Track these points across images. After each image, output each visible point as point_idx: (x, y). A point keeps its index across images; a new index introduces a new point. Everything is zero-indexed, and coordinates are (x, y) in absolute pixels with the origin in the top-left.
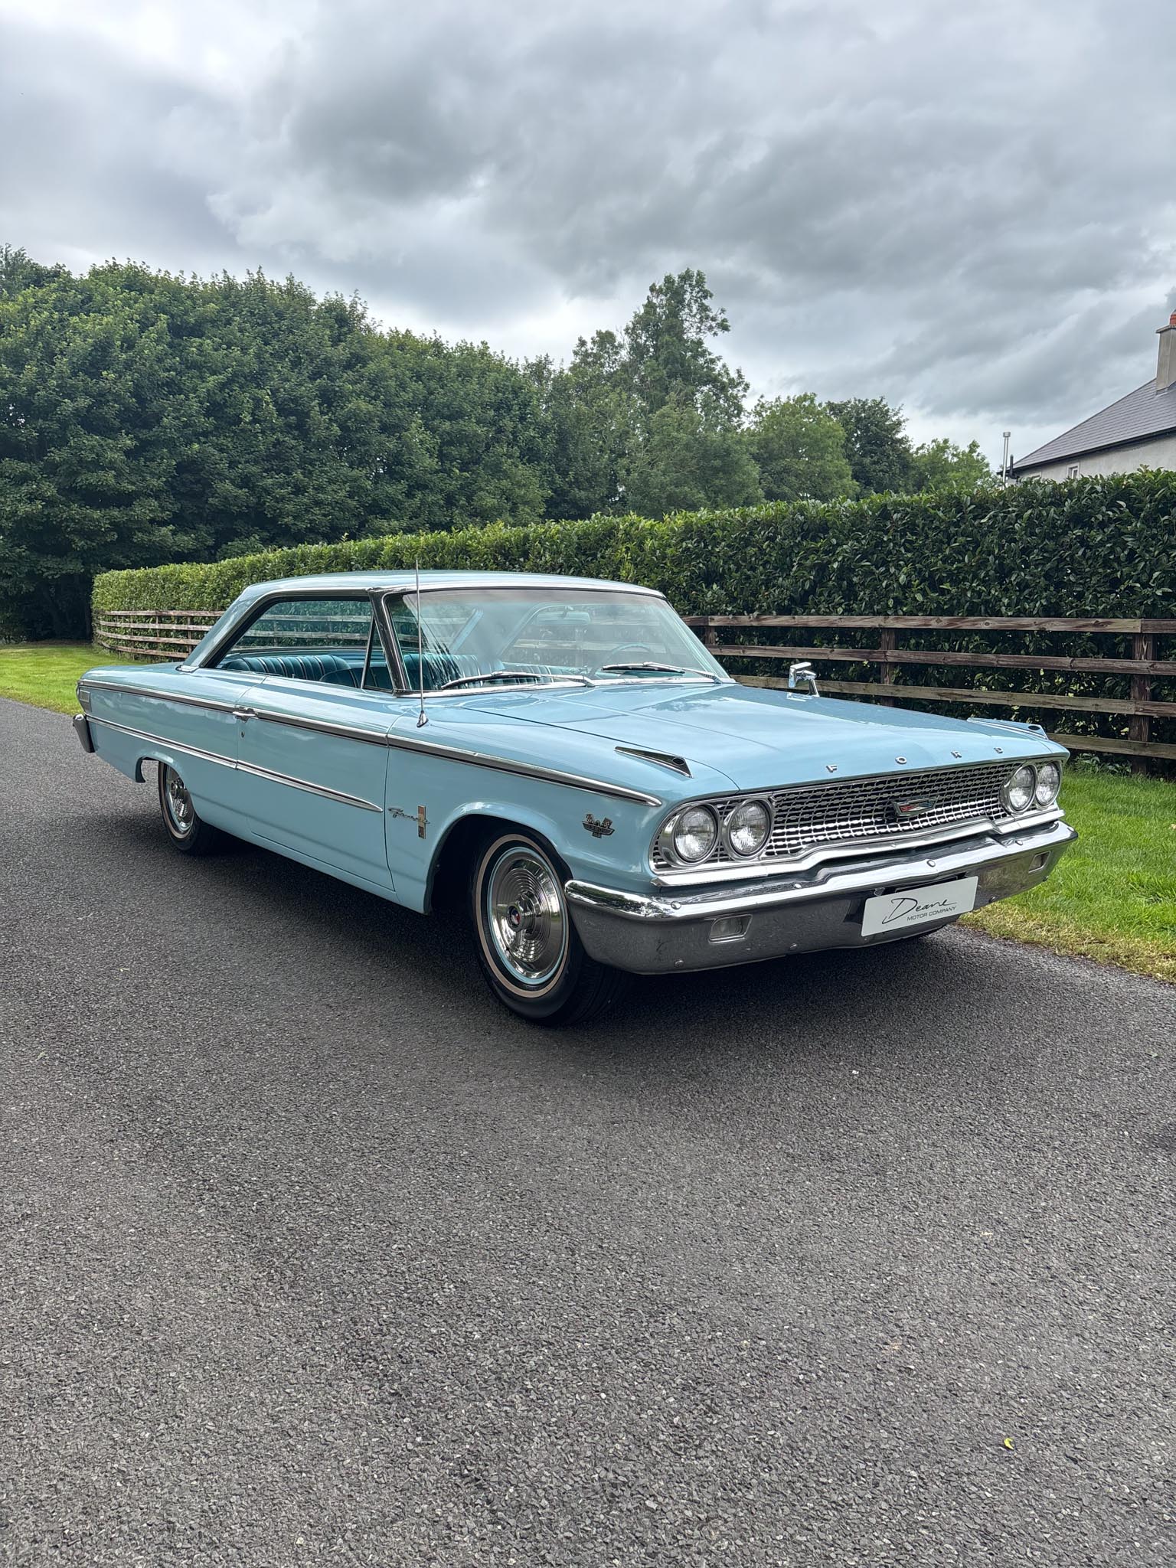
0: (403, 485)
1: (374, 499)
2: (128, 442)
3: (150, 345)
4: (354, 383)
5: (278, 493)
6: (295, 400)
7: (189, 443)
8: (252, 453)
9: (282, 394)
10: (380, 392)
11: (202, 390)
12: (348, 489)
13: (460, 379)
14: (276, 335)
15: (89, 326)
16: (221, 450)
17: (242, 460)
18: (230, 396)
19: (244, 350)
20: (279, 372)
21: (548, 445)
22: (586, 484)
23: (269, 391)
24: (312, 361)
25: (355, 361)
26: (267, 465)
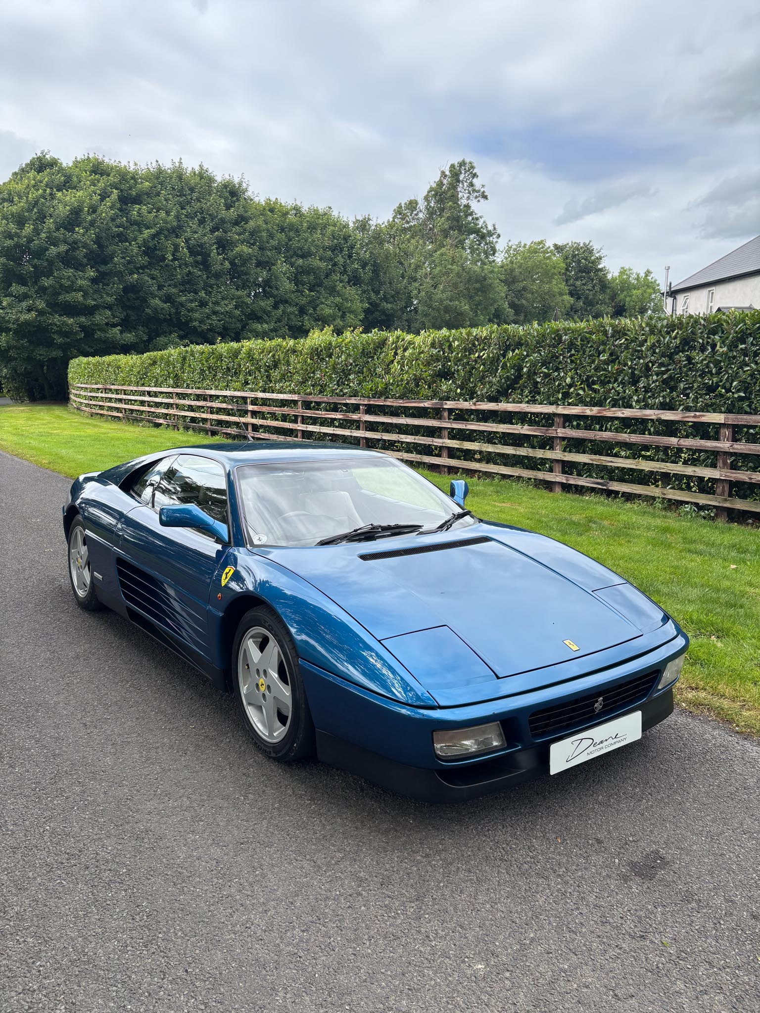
0: (271, 301)
1: (252, 310)
2: (92, 273)
3: (106, 210)
4: (239, 234)
5: (189, 306)
6: (201, 246)
7: (131, 273)
8: (172, 280)
9: (192, 241)
10: (257, 240)
11: (140, 240)
12: (235, 303)
13: (309, 231)
14: (189, 203)
15: (68, 198)
16: (153, 278)
17: (166, 285)
18: (159, 243)
19: (168, 213)
20: (191, 227)
21: (366, 274)
22: (392, 299)
23: (184, 240)
24: (212, 220)
25: (241, 220)
26: (182, 288)
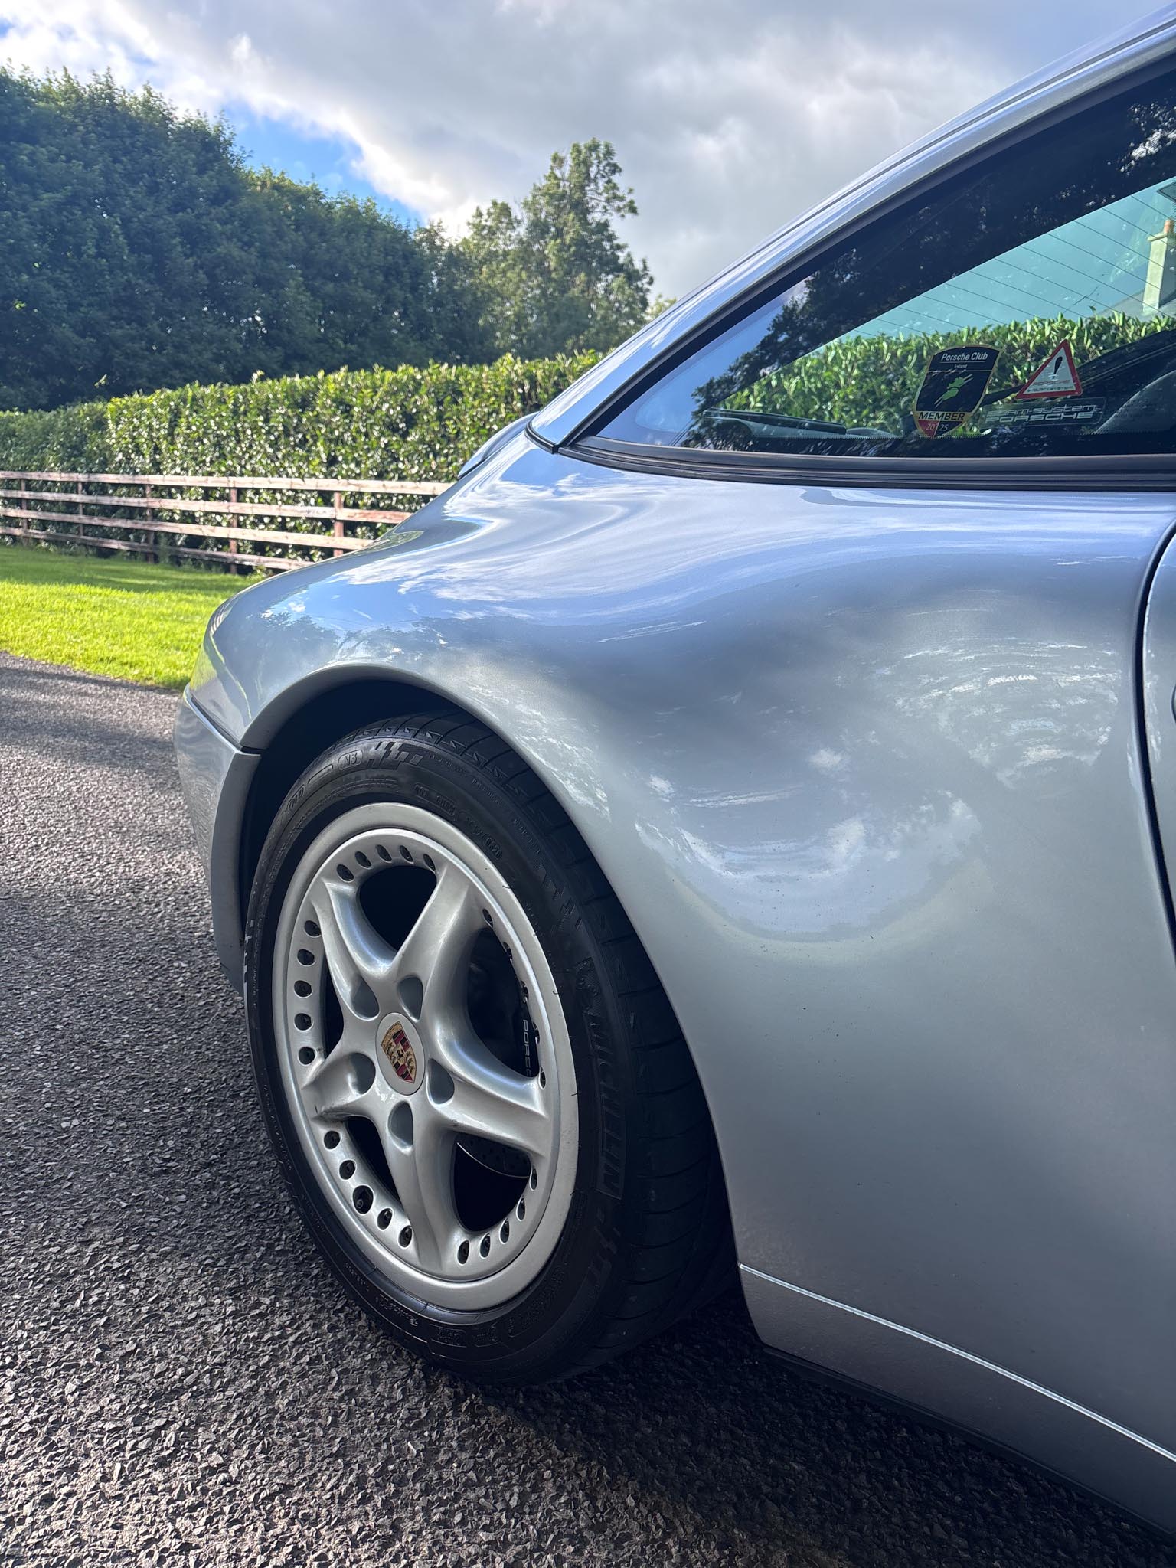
6: (152, 234)
8: (97, 294)
9: (135, 225)
10: (254, 237)
11: (34, 208)
18: (69, 220)
19: (88, 166)
23: (118, 220)
25: (224, 196)
